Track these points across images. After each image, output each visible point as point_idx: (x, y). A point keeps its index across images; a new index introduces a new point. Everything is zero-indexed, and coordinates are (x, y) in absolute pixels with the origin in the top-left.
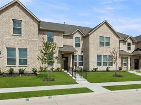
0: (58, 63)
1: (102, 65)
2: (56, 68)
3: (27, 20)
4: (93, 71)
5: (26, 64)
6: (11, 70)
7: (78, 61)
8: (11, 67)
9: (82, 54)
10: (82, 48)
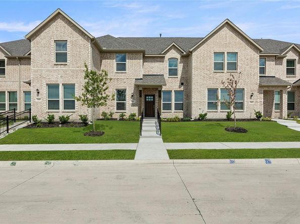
0: (133, 105)
1: (219, 107)
2: (129, 114)
3: (74, 39)
4: (199, 120)
5: (74, 109)
6: (51, 118)
7: (173, 102)
8: (50, 114)
9: (182, 88)
10: (182, 78)
